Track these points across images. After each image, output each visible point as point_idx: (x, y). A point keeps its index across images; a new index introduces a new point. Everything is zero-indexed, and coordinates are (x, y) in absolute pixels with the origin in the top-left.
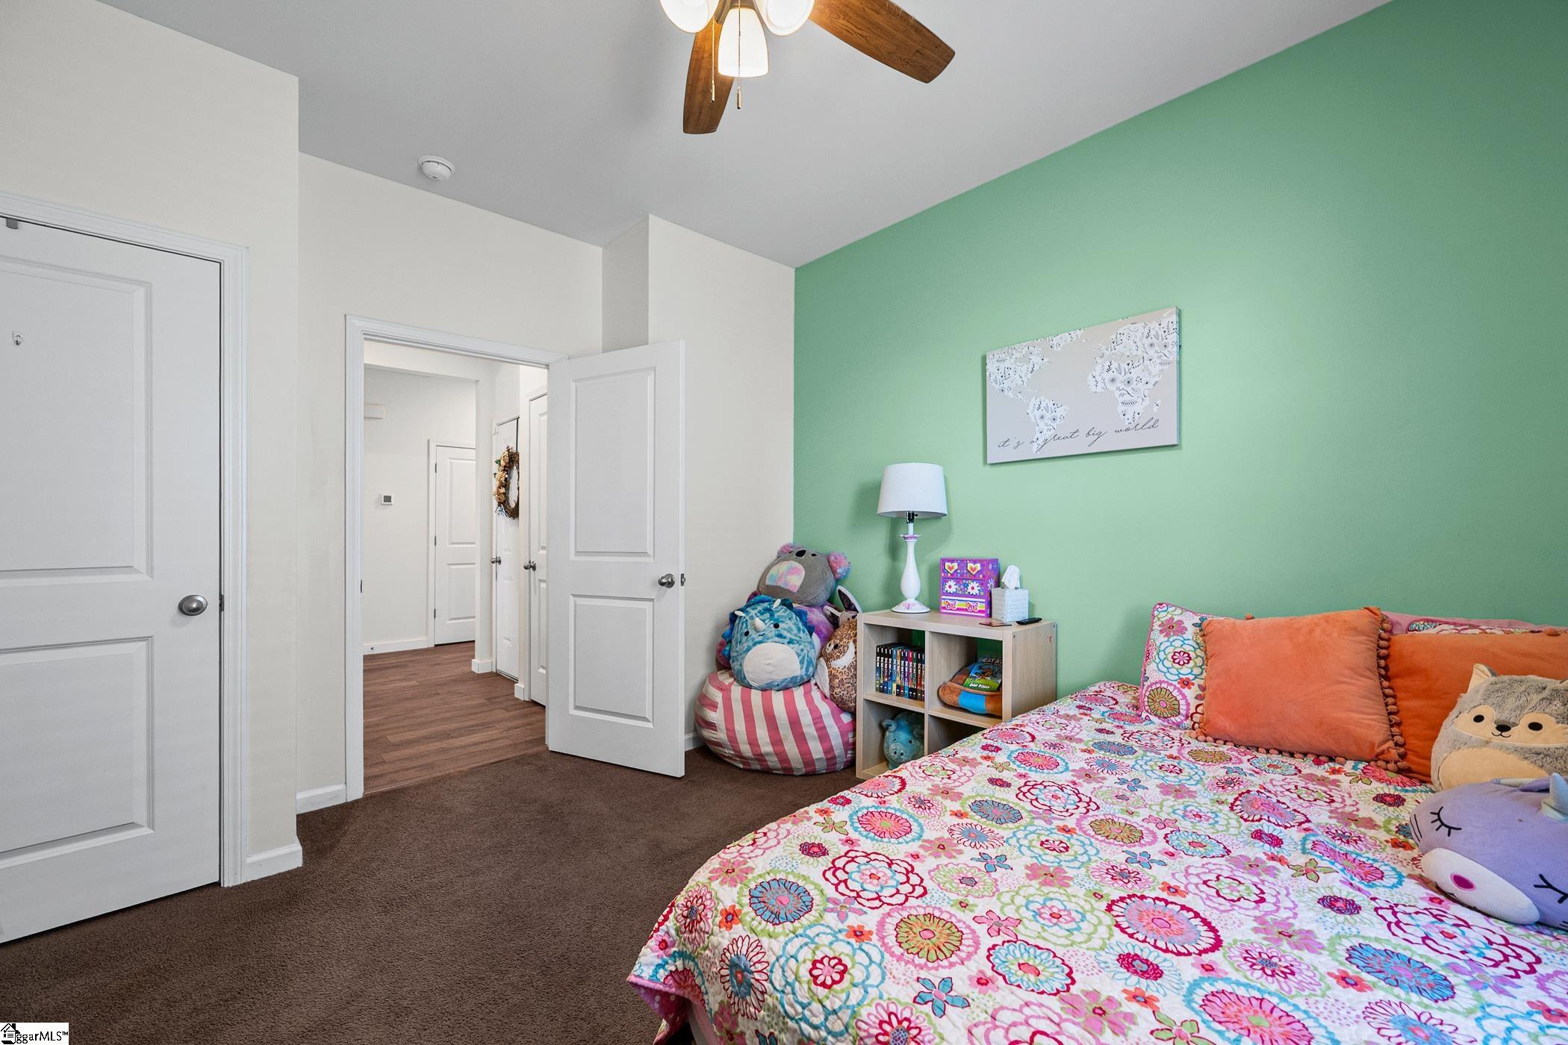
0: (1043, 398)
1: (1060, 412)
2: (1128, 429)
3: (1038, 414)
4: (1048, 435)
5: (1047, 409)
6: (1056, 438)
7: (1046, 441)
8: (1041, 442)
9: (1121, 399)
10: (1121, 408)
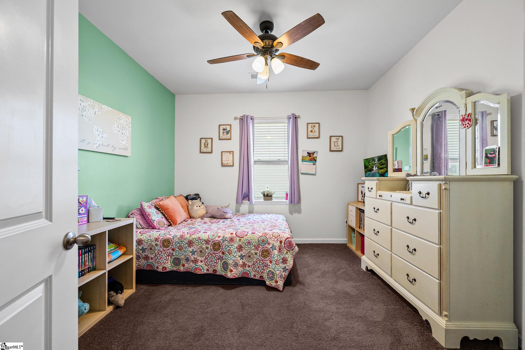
0: (99, 127)
1: (105, 135)
2: (122, 149)
3: (97, 133)
4: (100, 143)
5: (100, 132)
6: (103, 145)
7: (99, 145)
8: (97, 145)
9: (121, 138)
10: (120, 141)
